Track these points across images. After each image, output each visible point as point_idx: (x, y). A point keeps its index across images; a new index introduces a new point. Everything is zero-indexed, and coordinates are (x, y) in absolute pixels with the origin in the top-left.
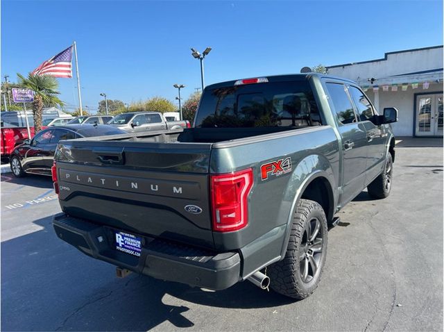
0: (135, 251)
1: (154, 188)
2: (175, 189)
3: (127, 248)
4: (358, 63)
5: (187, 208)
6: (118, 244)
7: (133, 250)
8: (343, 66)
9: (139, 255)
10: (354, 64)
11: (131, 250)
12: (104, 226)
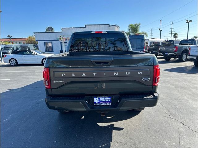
0: (107, 103)
1: (128, 73)
2: (138, 73)
3: (102, 103)
4: (75, 28)
5: (144, 80)
6: (95, 103)
7: (105, 103)
8: (69, 28)
9: (110, 104)
10: (73, 28)
11: (104, 103)
12: (86, 96)
